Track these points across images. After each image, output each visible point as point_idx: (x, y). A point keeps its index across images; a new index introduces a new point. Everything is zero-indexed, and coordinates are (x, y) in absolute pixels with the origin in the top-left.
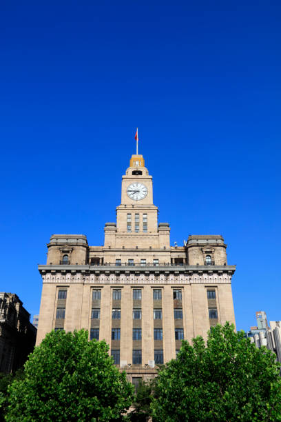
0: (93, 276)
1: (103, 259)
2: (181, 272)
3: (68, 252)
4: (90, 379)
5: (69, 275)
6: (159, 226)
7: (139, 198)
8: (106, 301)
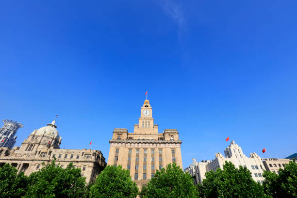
0: (129, 144)
1: (133, 138)
2: (162, 143)
3: (120, 135)
4: (120, 185)
5: (120, 144)
6: (154, 126)
7: (147, 115)
8: (134, 153)
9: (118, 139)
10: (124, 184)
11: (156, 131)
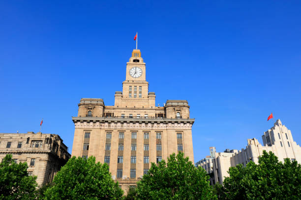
0: (107, 124)
1: (113, 113)
2: (161, 122)
3: (91, 109)
4: (93, 186)
5: (91, 123)
6: (149, 94)
7: (137, 76)
8: (115, 139)
9: (87, 116)
10: (99, 185)
11: (152, 102)
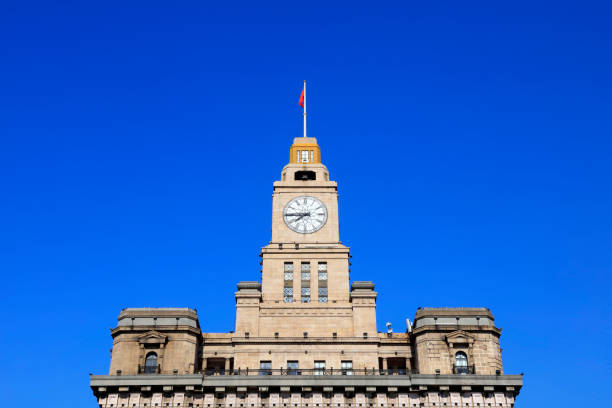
0: (209, 399)
1: (232, 360)
3: (157, 346)
5: (157, 398)
6: (352, 289)
7: (310, 228)
9: (143, 370)
